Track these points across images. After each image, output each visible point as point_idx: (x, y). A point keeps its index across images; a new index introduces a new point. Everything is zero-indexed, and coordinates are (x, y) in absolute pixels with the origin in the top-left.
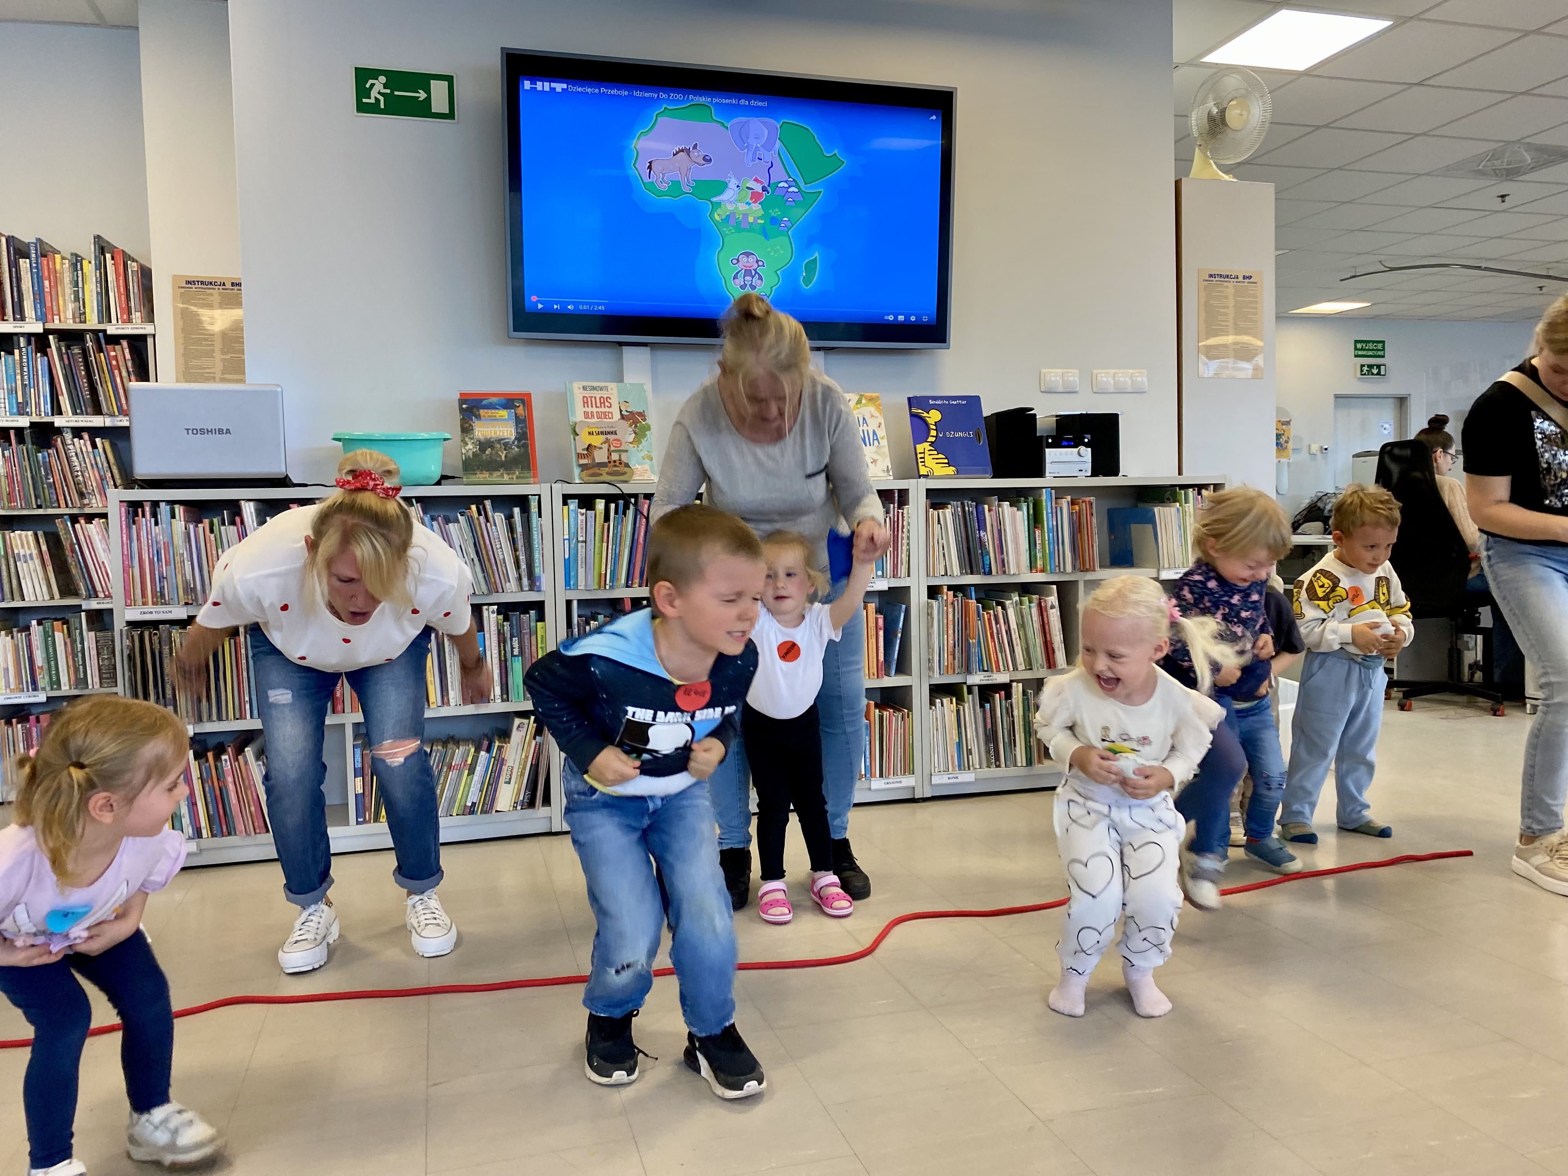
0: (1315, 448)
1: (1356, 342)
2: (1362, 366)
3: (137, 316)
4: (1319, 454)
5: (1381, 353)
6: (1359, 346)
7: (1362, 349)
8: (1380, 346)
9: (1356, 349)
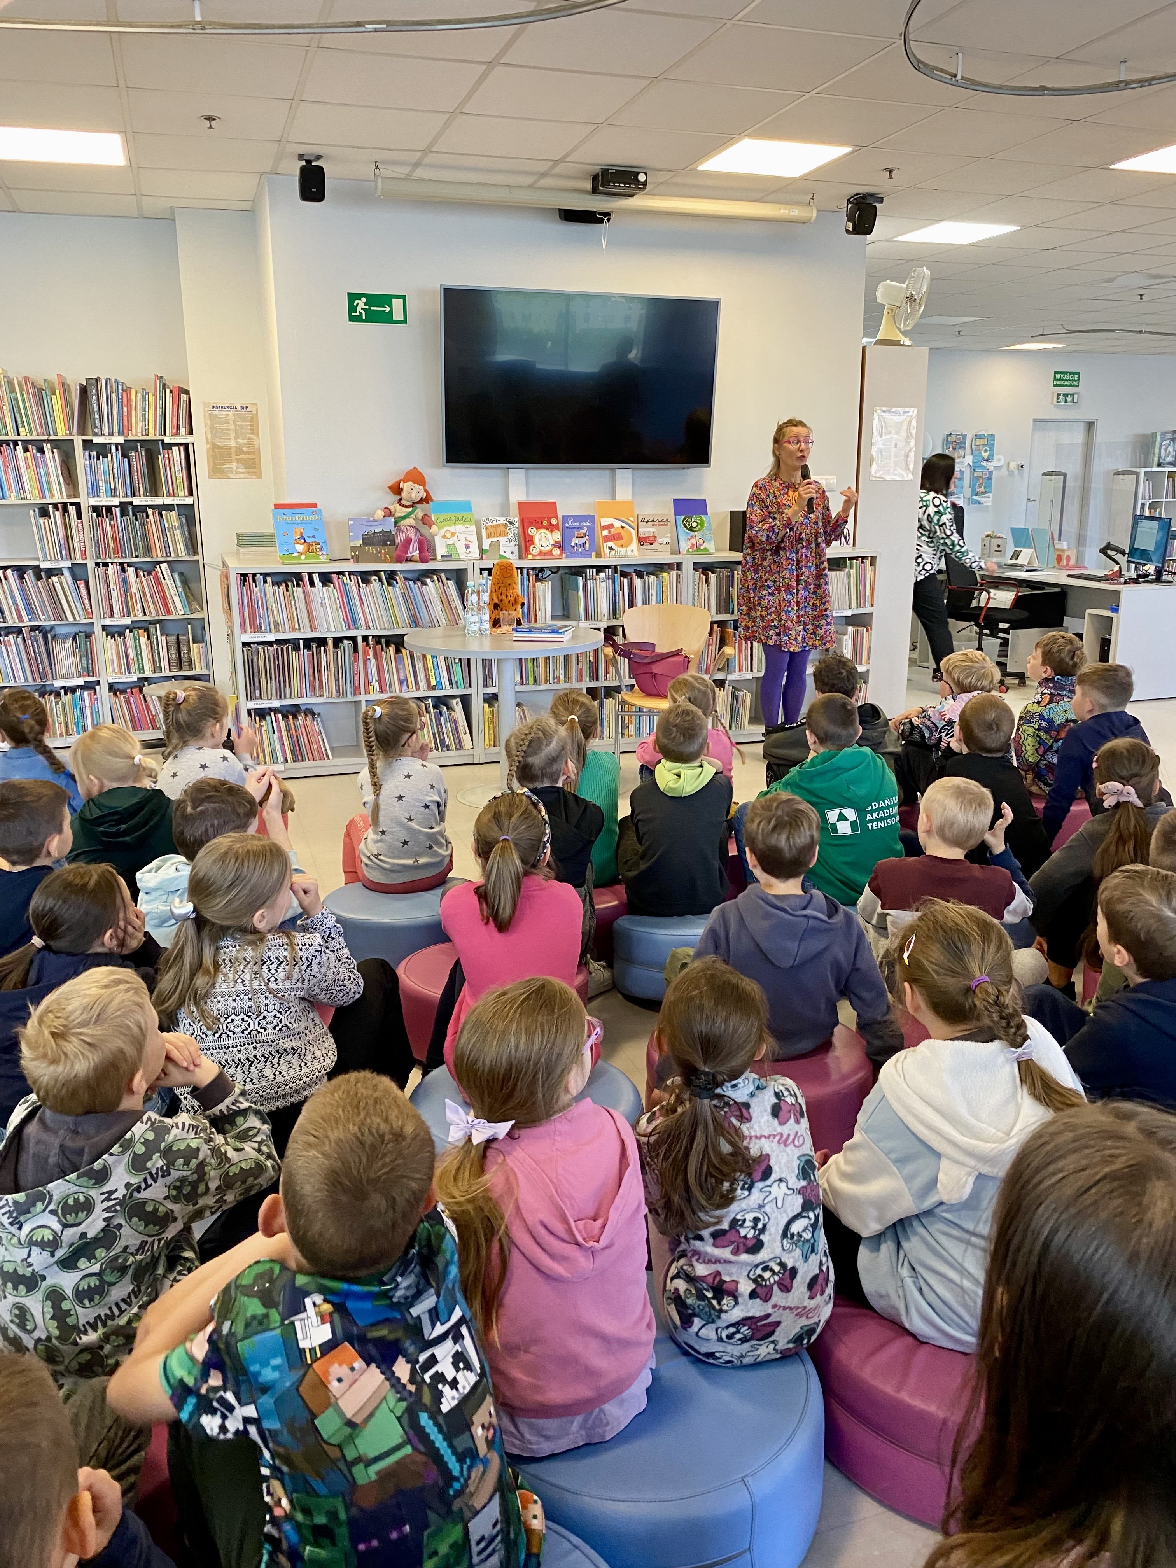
0: (1013, 465)
1: (1056, 373)
2: (1059, 394)
3: (183, 430)
4: (1016, 472)
5: (1076, 383)
6: (1058, 377)
7: (1060, 379)
8: (1076, 376)
9: (1055, 379)
